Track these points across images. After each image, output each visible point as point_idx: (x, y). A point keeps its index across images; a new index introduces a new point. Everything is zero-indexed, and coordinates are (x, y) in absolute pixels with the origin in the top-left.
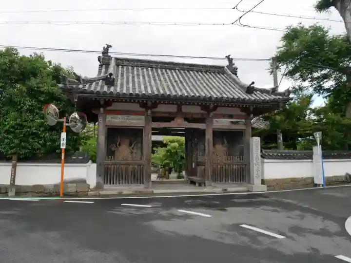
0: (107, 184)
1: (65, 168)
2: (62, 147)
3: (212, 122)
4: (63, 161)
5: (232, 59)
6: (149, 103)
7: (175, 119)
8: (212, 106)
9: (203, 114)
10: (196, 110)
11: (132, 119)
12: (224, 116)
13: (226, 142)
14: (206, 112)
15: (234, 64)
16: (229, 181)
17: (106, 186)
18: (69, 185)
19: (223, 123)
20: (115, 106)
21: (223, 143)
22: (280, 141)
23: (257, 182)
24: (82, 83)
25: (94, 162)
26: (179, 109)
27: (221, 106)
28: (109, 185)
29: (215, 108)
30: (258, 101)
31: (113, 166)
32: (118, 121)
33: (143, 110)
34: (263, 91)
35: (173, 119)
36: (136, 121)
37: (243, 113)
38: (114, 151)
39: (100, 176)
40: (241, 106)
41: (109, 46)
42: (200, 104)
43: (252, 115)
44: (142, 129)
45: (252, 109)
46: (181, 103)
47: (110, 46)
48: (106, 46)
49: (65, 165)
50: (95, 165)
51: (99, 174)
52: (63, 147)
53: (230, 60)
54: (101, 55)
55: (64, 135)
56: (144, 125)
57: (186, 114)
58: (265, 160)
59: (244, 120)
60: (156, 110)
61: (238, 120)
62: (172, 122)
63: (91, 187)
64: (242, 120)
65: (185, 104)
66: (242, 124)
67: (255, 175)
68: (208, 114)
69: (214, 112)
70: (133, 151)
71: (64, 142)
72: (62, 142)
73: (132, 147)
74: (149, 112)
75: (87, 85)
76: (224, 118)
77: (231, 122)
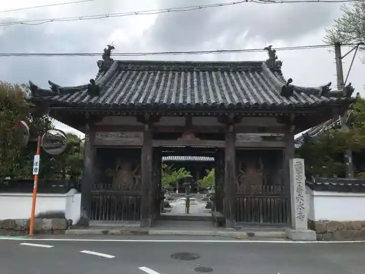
0: (94, 219)
1: (37, 199)
2: (34, 173)
3: (234, 139)
4: (35, 191)
5: (274, 51)
6: (147, 116)
7: (183, 135)
8: (232, 116)
9: (221, 128)
10: (211, 122)
11: (127, 137)
14: (226, 126)
15: (277, 58)
16: (261, 222)
17: (92, 223)
18: (45, 220)
19: (251, 139)
20: (106, 121)
21: (258, 167)
22: (348, 164)
23: (301, 225)
24: (59, 93)
25: (79, 191)
26: (189, 122)
27: (246, 116)
28: (96, 221)
29: (237, 119)
30: (296, 107)
31: (101, 198)
32: (110, 139)
33: (140, 124)
34: (310, 92)
35: (180, 135)
36: (133, 139)
38: (112, 178)
39: (84, 209)
41: (111, 48)
42: (215, 114)
43: (293, 128)
44: (141, 149)
45: (293, 117)
46: (189, 114)
47: (113, 48)
48: (107, 48)
49: (37, 195)
50: (79, 196)
51: (83, 207)
52: (36, 173)
53: (272, 53)
54: (101, 59)
55: (37, 158)
56: (142, 144)
57: (197, 127)
58: (315, 193)
59: (282, 135)
60: (156, 124)
61: (275, 135)
62: (179, 139)
63: (74, 223)
64: (281, 135)
65: (195, 115)
66: (281, 140)
67: (297, 215)
68: (228, 128)
69: (236, 125)
70: (136, 177)
71: (38, 167)
72: (34, 167)
73: (136, 170)
74: (147, 126)
75: (65, 97)
76: (253, 131)
77: (263, 137)
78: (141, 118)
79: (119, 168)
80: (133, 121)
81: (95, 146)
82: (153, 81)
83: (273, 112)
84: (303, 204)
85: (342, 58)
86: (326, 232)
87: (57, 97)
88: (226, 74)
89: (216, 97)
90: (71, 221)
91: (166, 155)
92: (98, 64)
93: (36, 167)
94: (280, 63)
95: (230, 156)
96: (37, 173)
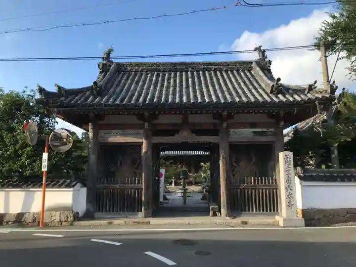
0: (99, 211)
1: (46, 192)
3: (228, 134)
4: (44, 185)
5: (264, 51)
6: (147, 114)
7: (180, 133)
9: (215, 125)
12: (244, 125)
13: (254, 158)
15: (266, 58)
16: (254, 211)
17: (97, 215)
18: (53, 213)
19: (243, 134)
21: (250, 160)
25: (84, 185)
26: (185, 121)
27: (238, 113)
28: (101, 213)
31: (105, 191)
33: (141, 122)
34: (299, 91)
35: (177, 132)
37: (271, 121)
38: (114, 172)
39: (90, 202)
40: (266, 111)
42: (210, 112)
43: (282, 123)
45: (282, 113)
46: (186, 112)
47: (112, 50)
48: (107, 51)
49: (46, 190)
50: (84, 190)
51: (89, 200)
52: (44, 169)
54: (101, 61)
55: (45, 156)
57: (193, 124)
58: (304, 183)
59: (273, 130)
61: (265, 130)
62: (176, 135)
63: (81, 215)
64: (270, 130)
65: (191, 113)
66: (271, 135)
68: (222, 124)
69: (229, 121)
71: (46, 164)
72: (43, 164)
73: (136, 166)
74: (146, 125)
75: (70, 98)
76: (245, 127)
77: (255, 132)
78: (141, 117)
79: (121, 164)
80: (133, 120)
81: (100, 143)
82: (151, 81)
83: (263, 109)
84: (292, 194)
85: (327, 57)
86: (313, 219)
87: (63, 98)
88: (218, 73)
89: (210, 96)
90: (78, 213)
91: (164, 150)
92: (99, 66)
94: (270, 62)
96: (46, 170)
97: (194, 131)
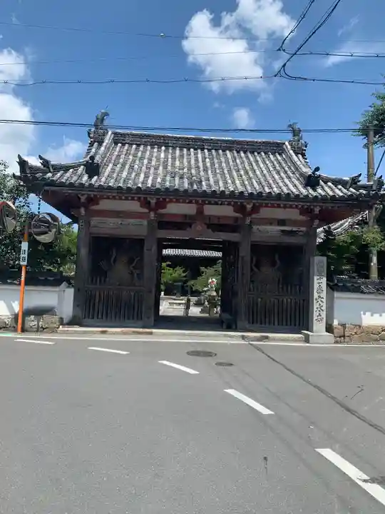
0: (89, 318)
2: (21, 263)
3: (250, 231)
4: (23, 283)
5: (299, 130)
6: (153, 202)
7: (193, 226)
8: (249, 207)
9: (236, 219)
10: (227, 211)
12: (270, 222)
13: (278, 263)
14: (242, 216)
15: (302, 138)
19: (270, 232)
20: (105, 205)
21: (273, 264)
22: (372, 264)
24: (52, 170)
25: (71, 285)
26: (200, 212)
27: (266, 206)
29: (255, 209)
31: (98, 292)
32: (108, 226)
33: (146, 210)
34: (339, 182)
35: (189, 225)
36: (136, 227)
37: (304, 218)
38: (106, 271)
39: (78, 306)
40: (300, 207)
43: (317, 222)
44: (144, 239)
45: (317, 210)
47: (107, 115)
48: (100, 115)
50: (72, 291)
51: (77, 304)
52: (23, 263)
56: (145, 234)
57: (210, 217)
58: (336, 294)
59: (303, 229)
60: (162, 211)
61: (295, 229)
62: (189, 229)
63: (65, 321)
65: (210, 203)
66: (302, 235)
67: (315, 318)
68: (244, 219)
69: (254, 216)
70: (134, 271)
71: (26, 256)
72: (22, 256)
73: (134, 265)
74: (152, 214)
75: (59, 174)
76: (271, 224)
77: (283, 231)
78: (146, 204)
79: (115, 261)
80: (134, 206)
81: (90, 234)
82: (158, 158)
84: (322, 306)
86: (343, 336)
87: (50, 175)
88: (242, 154)
89: (233, 182)
90: (63, 318)
91: (166, 247)
92: (89, 134)
93: (24, 255)
94: (306, 145)
95: (245, 252)
96: (25, 263)
97: (209, 226)
